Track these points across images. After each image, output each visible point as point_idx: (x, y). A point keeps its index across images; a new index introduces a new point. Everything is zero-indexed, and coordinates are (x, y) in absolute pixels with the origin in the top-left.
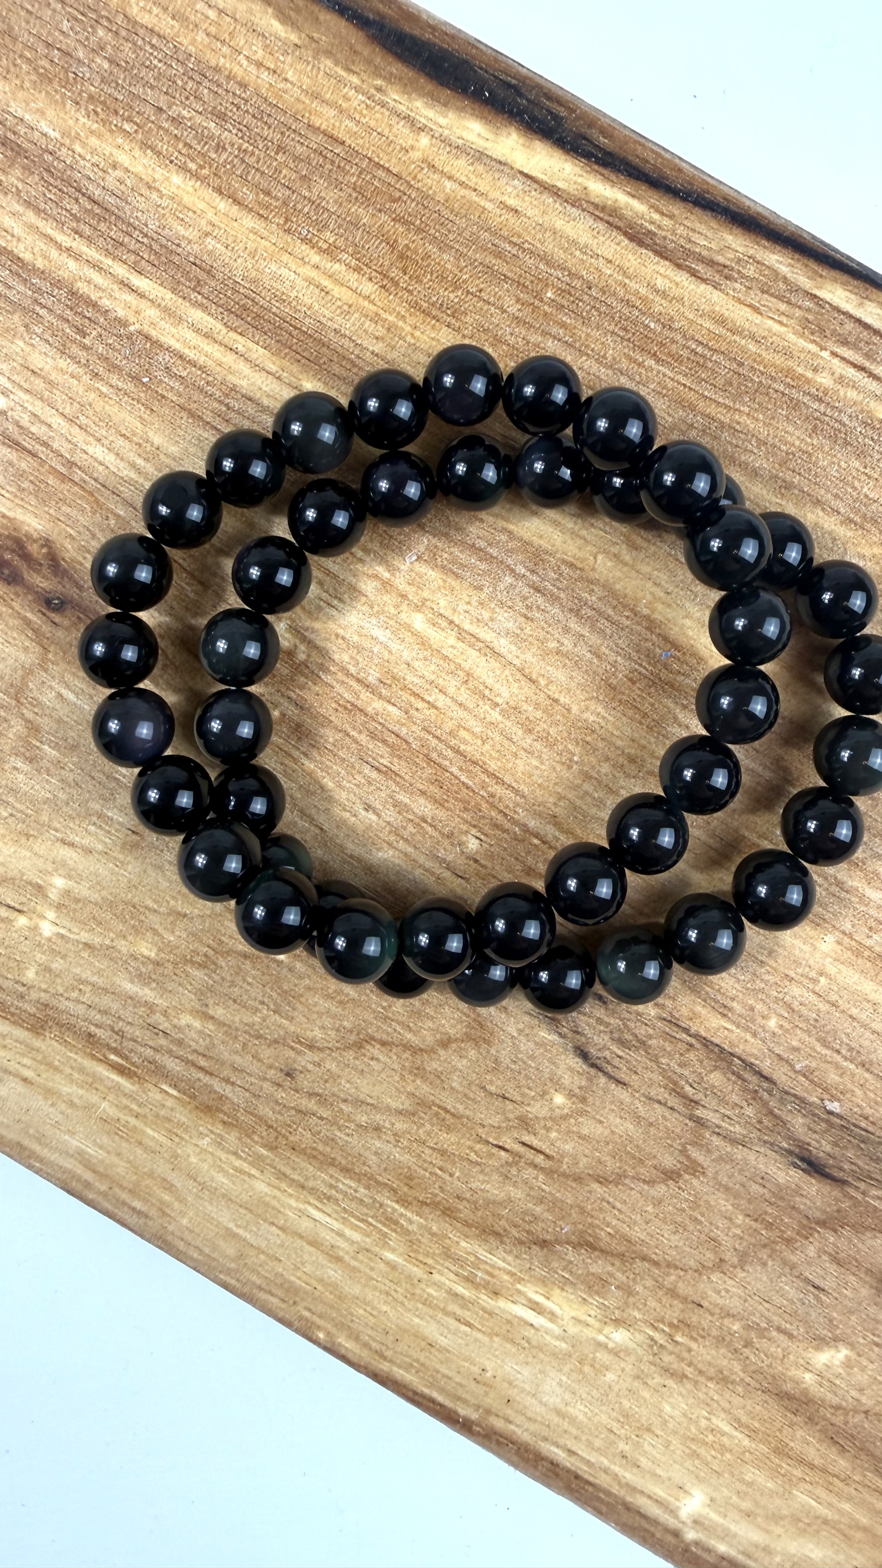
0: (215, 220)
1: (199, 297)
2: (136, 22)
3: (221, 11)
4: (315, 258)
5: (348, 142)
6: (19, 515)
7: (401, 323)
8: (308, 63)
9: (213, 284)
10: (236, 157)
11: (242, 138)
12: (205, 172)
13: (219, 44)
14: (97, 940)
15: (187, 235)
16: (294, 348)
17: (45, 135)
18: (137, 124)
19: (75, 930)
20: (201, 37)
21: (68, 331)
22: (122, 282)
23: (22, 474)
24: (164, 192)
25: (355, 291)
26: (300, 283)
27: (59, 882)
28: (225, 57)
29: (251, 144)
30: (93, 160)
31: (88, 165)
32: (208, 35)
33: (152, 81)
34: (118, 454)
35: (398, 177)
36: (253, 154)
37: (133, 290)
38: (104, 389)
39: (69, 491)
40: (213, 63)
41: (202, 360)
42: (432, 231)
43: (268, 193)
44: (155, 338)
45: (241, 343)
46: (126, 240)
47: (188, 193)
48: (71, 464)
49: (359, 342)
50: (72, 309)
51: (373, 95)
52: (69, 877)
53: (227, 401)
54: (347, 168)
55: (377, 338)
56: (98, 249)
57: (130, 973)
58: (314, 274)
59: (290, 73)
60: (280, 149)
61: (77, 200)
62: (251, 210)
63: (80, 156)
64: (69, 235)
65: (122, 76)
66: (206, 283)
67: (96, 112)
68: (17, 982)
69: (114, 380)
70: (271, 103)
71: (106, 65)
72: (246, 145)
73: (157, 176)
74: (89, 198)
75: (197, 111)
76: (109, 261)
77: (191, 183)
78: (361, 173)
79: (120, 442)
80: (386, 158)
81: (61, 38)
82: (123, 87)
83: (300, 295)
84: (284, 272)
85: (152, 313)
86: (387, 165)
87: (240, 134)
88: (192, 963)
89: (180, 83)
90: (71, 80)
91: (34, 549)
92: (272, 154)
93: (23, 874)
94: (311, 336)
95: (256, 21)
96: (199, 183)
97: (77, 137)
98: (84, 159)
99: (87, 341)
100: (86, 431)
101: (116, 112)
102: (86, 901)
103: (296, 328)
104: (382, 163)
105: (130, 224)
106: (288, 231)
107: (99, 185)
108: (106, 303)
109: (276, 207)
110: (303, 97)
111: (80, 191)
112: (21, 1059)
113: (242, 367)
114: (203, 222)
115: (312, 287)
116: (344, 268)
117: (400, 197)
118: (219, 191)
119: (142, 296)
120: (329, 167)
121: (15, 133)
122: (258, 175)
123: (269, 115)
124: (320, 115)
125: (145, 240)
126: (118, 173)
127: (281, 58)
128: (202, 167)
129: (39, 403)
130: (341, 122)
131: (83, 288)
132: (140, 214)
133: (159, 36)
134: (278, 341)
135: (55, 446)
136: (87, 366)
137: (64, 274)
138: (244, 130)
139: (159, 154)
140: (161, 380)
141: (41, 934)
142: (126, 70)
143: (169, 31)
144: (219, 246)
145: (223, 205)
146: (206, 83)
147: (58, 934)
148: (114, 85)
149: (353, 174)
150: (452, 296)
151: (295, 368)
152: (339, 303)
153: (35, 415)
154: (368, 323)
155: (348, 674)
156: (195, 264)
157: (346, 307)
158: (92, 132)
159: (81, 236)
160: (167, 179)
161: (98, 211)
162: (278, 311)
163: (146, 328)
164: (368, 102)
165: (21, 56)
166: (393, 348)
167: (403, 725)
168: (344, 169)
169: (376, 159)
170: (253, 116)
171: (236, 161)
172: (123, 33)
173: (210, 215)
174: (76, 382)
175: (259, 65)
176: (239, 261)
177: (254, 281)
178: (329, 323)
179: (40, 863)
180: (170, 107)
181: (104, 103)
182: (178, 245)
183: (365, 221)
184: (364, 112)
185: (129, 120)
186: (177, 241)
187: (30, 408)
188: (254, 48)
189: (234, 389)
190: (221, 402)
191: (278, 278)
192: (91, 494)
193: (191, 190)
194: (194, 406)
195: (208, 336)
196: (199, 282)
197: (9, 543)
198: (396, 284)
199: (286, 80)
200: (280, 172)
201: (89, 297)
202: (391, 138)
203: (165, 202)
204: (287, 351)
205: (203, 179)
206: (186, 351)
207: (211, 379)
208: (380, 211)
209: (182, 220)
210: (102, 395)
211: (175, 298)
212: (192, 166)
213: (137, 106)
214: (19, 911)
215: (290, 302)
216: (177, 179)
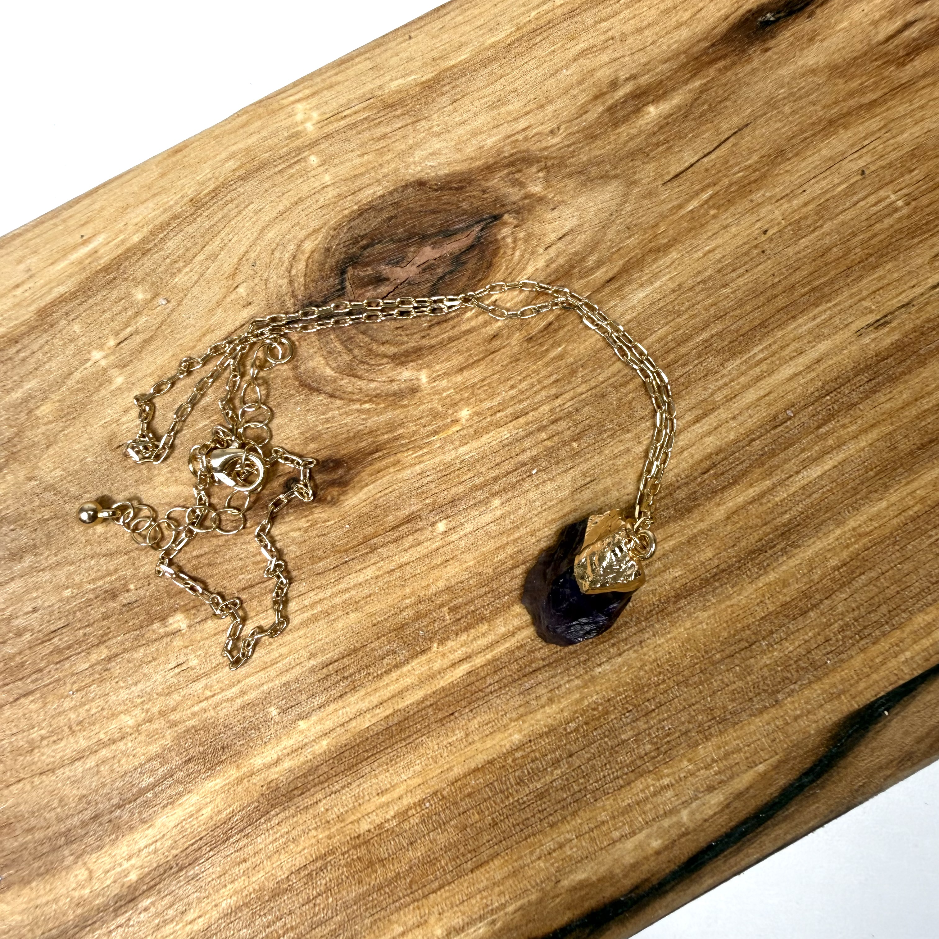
0: (474, 747)
1: (428, 703)
2: (642, 776)
3: (614, 842)
4: (408, 801)
5: (470, 875)
6: (362, 495)
7: (327, 833)
8: (542, 882)
9: (432, 719)
10: (508, 789)
11: (518, 801)
12: (510, 760)
13: (592, 826)
14: (69, 383)
15: (476, 721)
16: (356, 748)
17: (600, 665)
18: (569, 733)
19: (85, 372)
20: (604, 816)
21: (460, 600)
22: (470, 657)
23: (386, 512)
24: (513, 724)
25: (367, 814)
26: (396, 779)
27: (119, 380)
28: (580, 824)
29: (510, 805)
30: (563, 688)
31: (562, 682)
32: (603, 823)
33: (594, 761)
34: (360, 584)
35: (425, 896)
36: (502, 802)
37: (461, 661)
38: (407, 601)
39: (357, 537)
40: (581, 813)
41: (386, 679)
42: (375, 896)
43: (469, 795)
44: (419, 656)
45: (382, 712)
46: (496, 678)
47: (502, 740)
48: (373, 550)
49: (333, 796)
50: (473, 612)
51: (492, 914)
52: (119, 389)
53: (350, 679)
54: (453, 863)
55: (327, 810)
56: (502, 655)
57: (36, 391)
58: (395, 794)
59: (542, 865)
60: (494, 824)
61: (543, 660)
62: (465, 776)
63: (572, 680)
64: (523, 640)
65: (609, 743)
66: (435, 714)
67: (594, 709)
68: (77, 317)
69: (410, 612)
70: (530, 837)
71: (623, 737)
72: (511, 801)
73: (526, 725)
74: (539, 669)
75: (554, 780)
76: (489, 656)
77: (508, 746)
78: (444, 870)
79: (367, 592)
80: (444, 896)
81: (661, 717)
82: (601, 738)
83: (387, 774)
84: (410, 773)
85: (437, 666)
86: (439, 893)
87: (521, 801)
88: (17, 434)
89: (581, 781)
90: (627, 706)
91: (335, 491)
92: (494, 816)
93: (139, 360)
94: (356, 764)
95: (593, 864)
96: (505, 751)
97: (585, 686)
98: (568, 682)
99: (445, 609)
100: (388, 572)
101: (586, 723)
102: (97, 390)
103: (369, 757)
104: (443, 890)
105: (505, 686)
106: (435, 793)
107: (544, 681)
108: (464, 637)
109: (457, 795)
110: (520, 862)
111: (547, 665)
112: (30, 292)
113: (364, 705)
114: (476, 738)
115: (389, 786)
116: (388, 817)
117: (411, 888)
118: (491, 762)
119: (453, 665)
120: (462, 850)
121: (613, 645)
122: (486, 796)
123: (522, 830)
124: (501, 867)
125: (488, 690)
126: (544, 700)
127: (556, 865)
128: (514, 760)
129: (425, 552)
130: (487, 880)
131: (483, 627)
132: (508, 697)
133: (622, 787)
134: (367, 739)
135: (391, 546)
136: (430, 599)
137: (499, 621)
138: (521, 806)
139: (541, 736)
140: (390, 643)
141: (96, 348)
142: (612, 748)
143: (622, 796)
144: (454, 738)
145: (480, 759)
146: (569, 800)
147: (89, 359)
148: (607, 733)
149: (447, 865)
150: (323, 882)
151: (343, 740)
152: (367, 798)
153: (419, 545)
154: (342, 810)
155: (125, 651)
156: (452, 714)
157: (361, 801)
158: (582, 699)
159: (518, 648)
160: (520, 731)
161: (528, 669)
162: (386, 752)
163: (430, 655)
164: (490, 908)
165: (664, 681)
166: (315, 817)
167: (71, 667)
168: (454, 860)
169: (447, 888)
170: (528, 819)
171: (505, 787)
172: (638, 762)
173: (478, 745)
174: (423, 585)
175: (561, 846)
176: (436, 747)
177: (416, 748)
178: (357, 783)
179: (140, 375)
180: (568, 763)
181: (598, 719)
182: (471, 711)
183: (410, 853)
184: (485, 901)
185: (576, 730)
186: (474, 711)
187: (425, 544)
188: (575, 850)
189: (354, 689)
190: (351, 675)
191: (408, 767)
192: (346, 551)
193: (503, 743)
194: (361, 653)
195: (400, 693)
196: (439, 710)
197: (348, 477)
198: (355, 847)
199: (539, 858)
200: (478, 813)
201: (474, 627)
202: (455, 908)
203: (505, 720)
204: (358, 741)
205: (505, 756)
206: (398, 672)
207: (370, 678)
208: (411, 868)
209: (487, 724)
210: (405, 597)
211: (438, 687)
212: (518, 754)
213: (582, 742)
214: (119, 344)
215: (387, 764)
216: (517, 738)
